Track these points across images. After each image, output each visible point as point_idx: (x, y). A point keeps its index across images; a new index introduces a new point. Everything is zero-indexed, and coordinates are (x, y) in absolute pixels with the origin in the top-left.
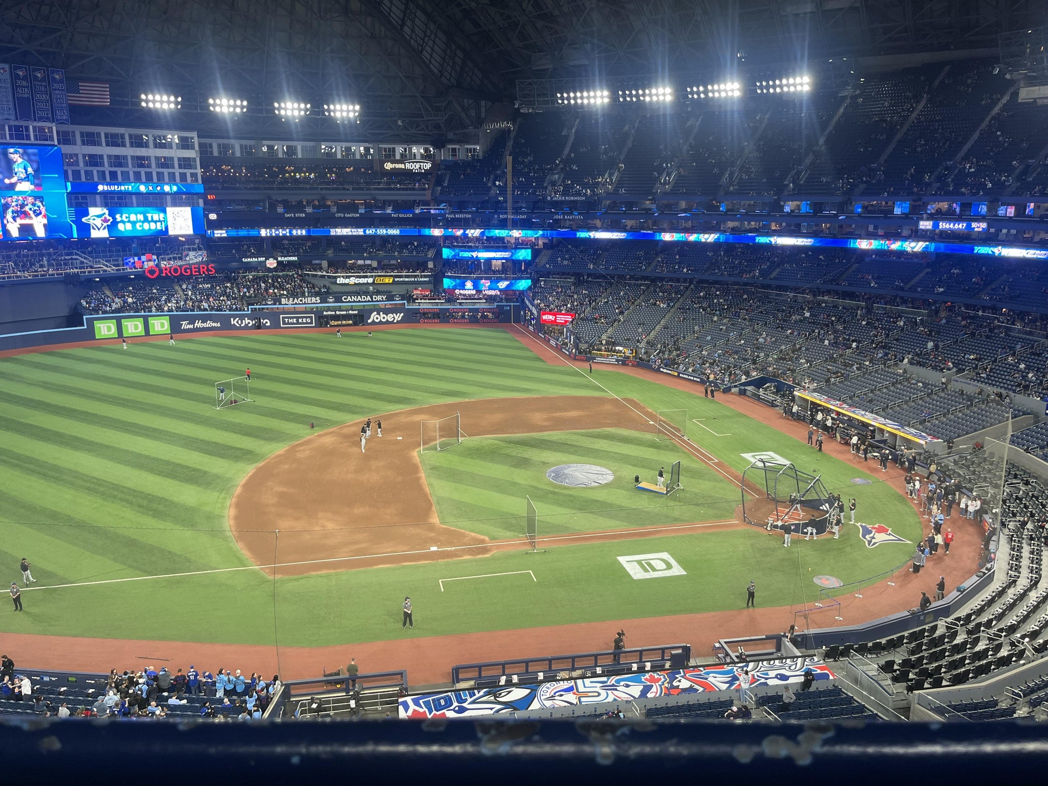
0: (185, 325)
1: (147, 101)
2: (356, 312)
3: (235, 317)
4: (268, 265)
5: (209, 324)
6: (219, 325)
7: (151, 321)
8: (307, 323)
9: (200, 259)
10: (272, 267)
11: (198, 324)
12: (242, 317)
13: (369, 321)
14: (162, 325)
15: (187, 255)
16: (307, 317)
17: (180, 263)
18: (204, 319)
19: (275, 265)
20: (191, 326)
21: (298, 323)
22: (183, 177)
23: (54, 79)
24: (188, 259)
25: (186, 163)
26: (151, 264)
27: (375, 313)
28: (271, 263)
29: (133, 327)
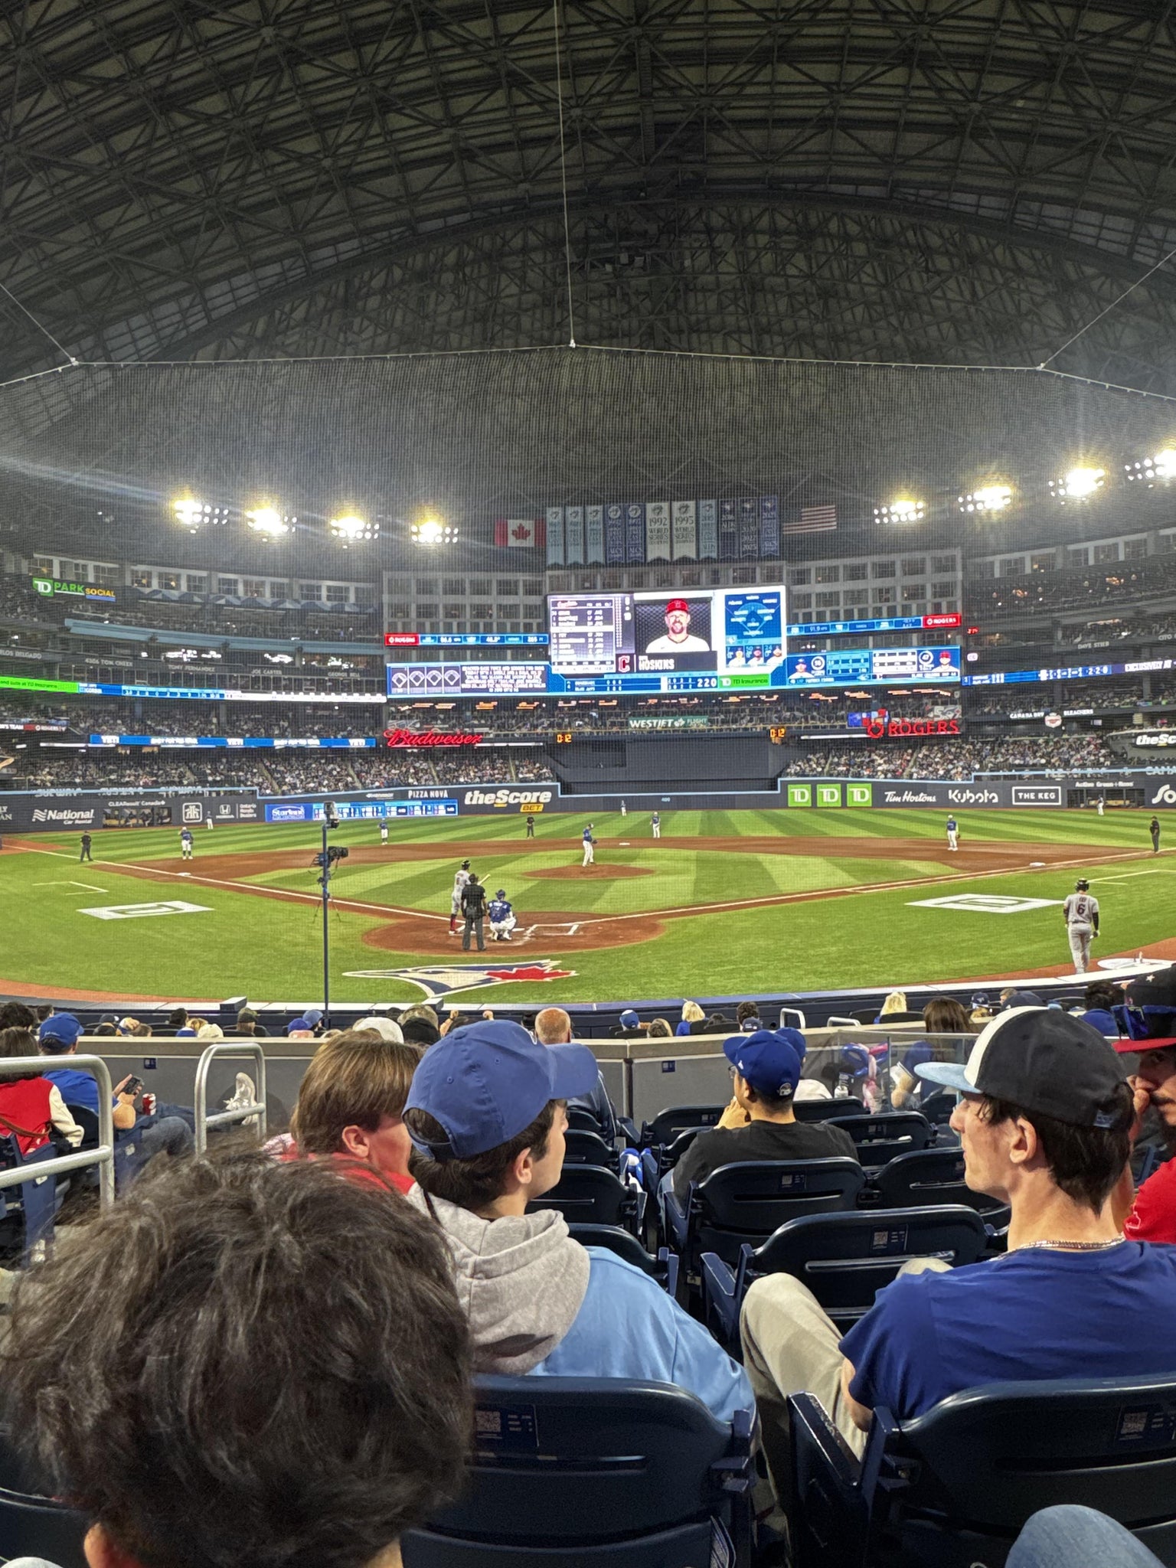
0: (891, 797)
1: (881, 516)
2: (1131, 784)
3: (954, 787)
4: (1048, 724)
5: (922, 798)
6: (932, 799)
7: (850, 788)
8: (1050, 800)
9: (951, 716)
10: (1053, 726)
11: (908, 797)
12: (962, 789)
13: (1155, 801)
14: (863, 795)
15: (932, 710)
16: (1050, 791)
17: (919, 720)
18: (916, 790)
19: (1059, 723)
20: (898, 799)
21: (1037, 800)
22: (937, 608)
23: (765, 509)
24: (931, 715)
25: (944, 590)
26: (880, 721)
27: (1167, 787)
28: (1053, 720)
29: (829, 795)
